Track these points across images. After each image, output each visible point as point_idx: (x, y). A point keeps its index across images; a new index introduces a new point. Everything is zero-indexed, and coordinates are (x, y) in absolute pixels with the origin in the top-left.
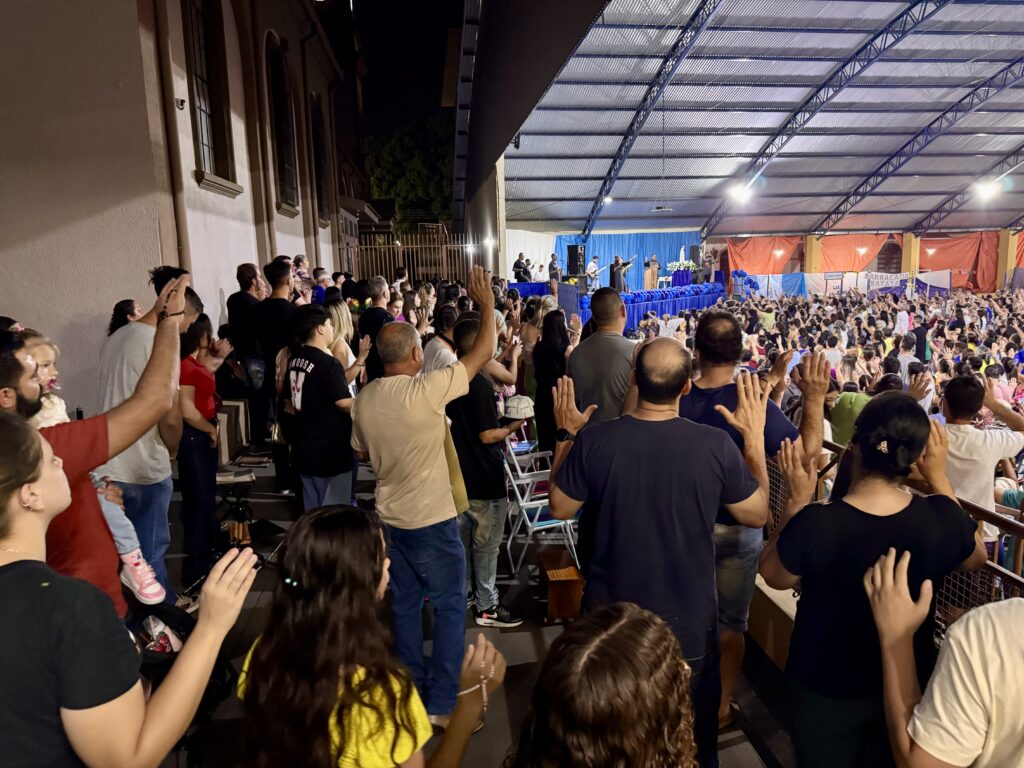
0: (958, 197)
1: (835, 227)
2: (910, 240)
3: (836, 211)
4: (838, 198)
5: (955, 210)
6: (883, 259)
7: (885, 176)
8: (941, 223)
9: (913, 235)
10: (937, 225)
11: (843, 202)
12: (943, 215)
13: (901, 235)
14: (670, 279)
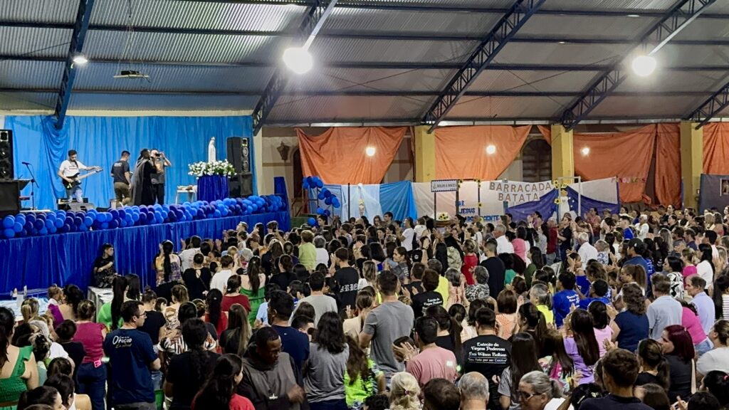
0: (612, 74)
1: (449, 114)
2: (560, 134)
3: (449, 90)
4: (447, 71)
5: (611, 93)
6: (529, 162)
7: (503, 40)
8: (597, 110)
9: (562, 128)
10: (591, 114)
11: (455, 79)
12: (596, 98)
13: (548, 127)
14: (195, 188)
